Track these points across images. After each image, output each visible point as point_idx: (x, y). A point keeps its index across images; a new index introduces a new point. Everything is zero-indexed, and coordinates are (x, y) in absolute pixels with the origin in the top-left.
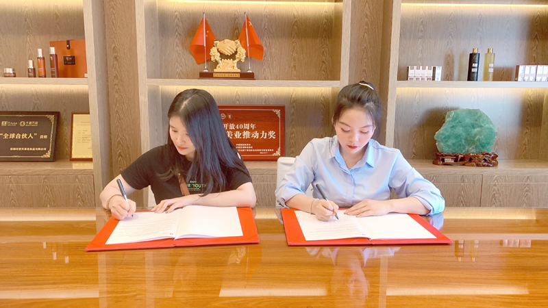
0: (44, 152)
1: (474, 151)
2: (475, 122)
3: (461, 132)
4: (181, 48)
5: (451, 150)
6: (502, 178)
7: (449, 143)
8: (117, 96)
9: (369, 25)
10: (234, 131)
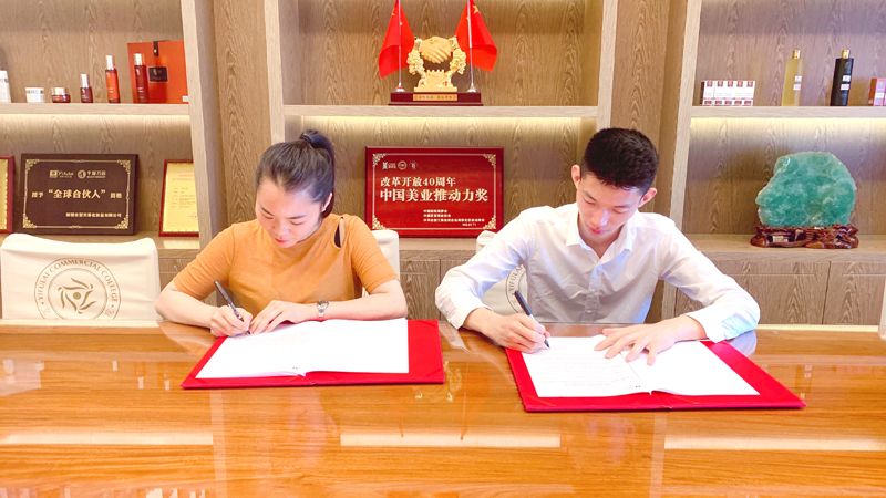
0: (119, 221)
1: (820, 222)
2: (823, 175)
3: (801, 191)
4: (334, 52)
5: (782, 220)
6: (864, 267)
7: (781, 209)
8: (234, 132)
9: (647, 12)
10: (420, 189)
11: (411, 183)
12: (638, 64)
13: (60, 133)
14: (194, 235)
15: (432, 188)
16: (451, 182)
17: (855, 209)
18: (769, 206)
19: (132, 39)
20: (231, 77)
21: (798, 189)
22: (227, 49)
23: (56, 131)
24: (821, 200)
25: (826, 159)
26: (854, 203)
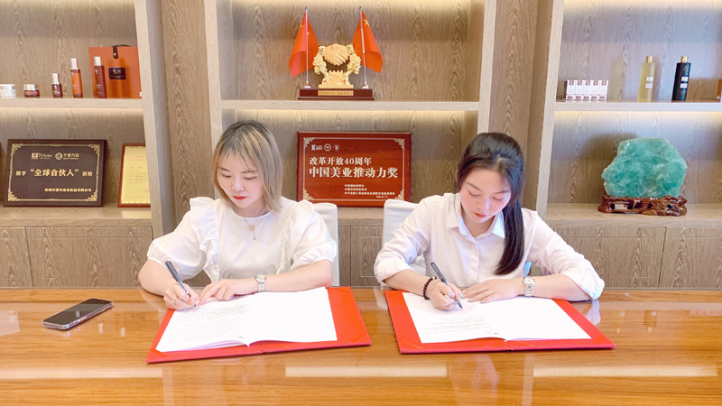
0: (90, 194)
1: (655, 194)
2: (658, 156)
3: (638, 169)
4: (263, 55)
5: (623, 192)
6: (692, 231)
7: (622, 184)
8: (179, 121)
9: (519, 25)
10: (342, 167)
11: (335, 162)
12: (511, 66)
13: (33, 121)
14: (147, 206)
15: (352, 167)
16: (368, 161)
17: (685, 183)
18: (612, 181)
19: (93, 43)
20: (177, 76)
21: (637, 167)
22: (174, 53)
23: (30, 120)
24: (656, 176)
25: (660, 144)
26: (683, 179)
